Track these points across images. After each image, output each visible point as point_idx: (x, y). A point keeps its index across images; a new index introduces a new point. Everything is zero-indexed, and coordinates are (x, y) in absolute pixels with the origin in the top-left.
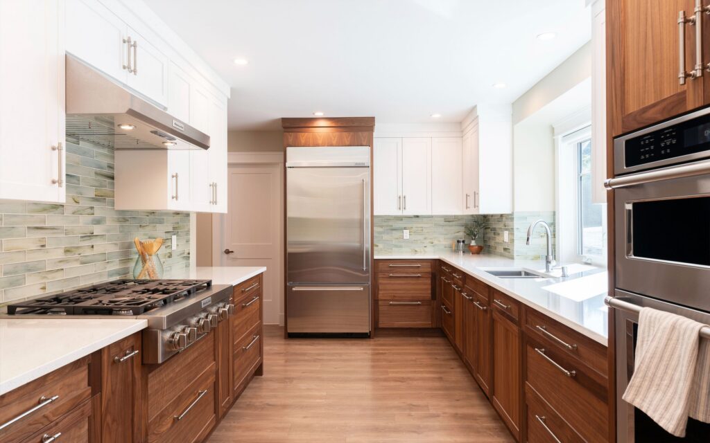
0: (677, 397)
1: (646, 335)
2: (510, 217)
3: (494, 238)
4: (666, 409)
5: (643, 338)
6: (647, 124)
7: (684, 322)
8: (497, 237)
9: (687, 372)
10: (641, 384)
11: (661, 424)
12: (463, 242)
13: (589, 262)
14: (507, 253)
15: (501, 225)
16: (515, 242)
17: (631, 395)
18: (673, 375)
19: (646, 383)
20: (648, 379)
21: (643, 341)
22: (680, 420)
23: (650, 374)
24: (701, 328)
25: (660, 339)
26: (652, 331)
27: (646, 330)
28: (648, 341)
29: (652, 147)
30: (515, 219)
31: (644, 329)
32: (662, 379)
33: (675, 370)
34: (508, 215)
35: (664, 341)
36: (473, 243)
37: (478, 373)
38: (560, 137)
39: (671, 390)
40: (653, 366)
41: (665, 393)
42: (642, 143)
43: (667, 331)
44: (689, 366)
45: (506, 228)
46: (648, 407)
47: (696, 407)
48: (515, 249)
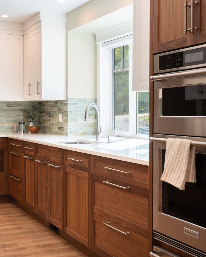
0: (182, 173)
1: (170, 150)
2: (64, 103)
3: (49, 120)
4: (178, 179)
5: (168, 152)
6: (169, 50)
7: (185, 141)
8: (52, 119)
9: (186, 161)
10: (168, 172)
11: (176, 186)
12: (24, 123)
13: (120, 135)
14: (61, 130)
15: (56, 109)
16: (68, 121)
17: (164, 177)
18: (181, 164)
19: (170, 171)
20: (171, 168)
21: (168, 154)
22: (183, 182)
23: (172, 166)
24: (191, 142)
25: (176, 150)
26: (172, 148)
27: (170, 148)
28: (170, 153)
29: (172, 61)
30: (68, 104)
31: (169, 148)
32: (176, 167)
33: (181, 162)
34: (62, 101)
35: (177, 150)
36: (31, 125)
37: (51, 216)
38: (100, 43)
39: (180, 171)
40: (173, 162)
41: (177, 173)
42: (167, 59)
43: (179, 146)
44: (187, 159)
45: (60, 111)
46: (171, 181)
47: (189, 176)
48: (68, 127)
